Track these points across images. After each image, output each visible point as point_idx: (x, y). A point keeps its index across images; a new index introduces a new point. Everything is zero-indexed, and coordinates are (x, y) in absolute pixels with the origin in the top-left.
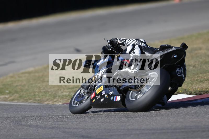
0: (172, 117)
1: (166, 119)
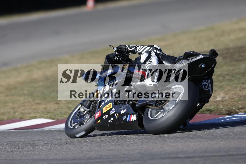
0: (85, 145)
1: (78, 147)
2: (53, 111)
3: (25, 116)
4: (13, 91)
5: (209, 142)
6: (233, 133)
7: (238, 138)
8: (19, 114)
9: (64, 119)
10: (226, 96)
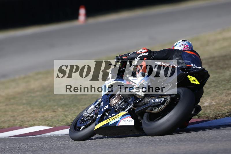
0: (82, 150)
1: (75, 151)
2: (51, 119)
3: (24, 124)
4: (12, 101)
5: (198, 144)
6: (221, 136)
7: (225, 141)
8: (18, 122)
9: (61, 125)
10: (213, 102)
